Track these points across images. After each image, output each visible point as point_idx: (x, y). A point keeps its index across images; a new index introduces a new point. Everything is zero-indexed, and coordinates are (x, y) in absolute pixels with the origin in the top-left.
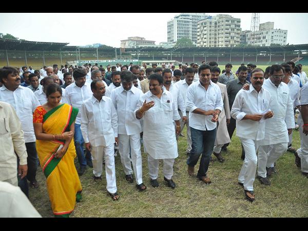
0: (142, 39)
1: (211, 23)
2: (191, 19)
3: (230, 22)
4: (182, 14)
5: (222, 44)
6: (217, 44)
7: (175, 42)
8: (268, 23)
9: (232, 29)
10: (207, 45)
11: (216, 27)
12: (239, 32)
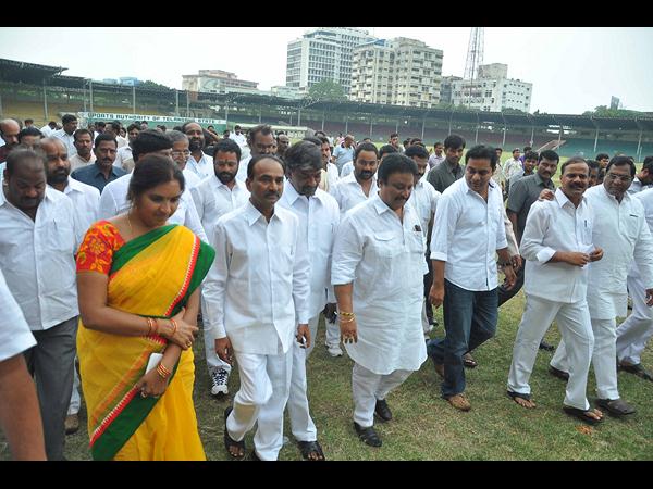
0: (229, 75)
1: (382, 54)
2: (338, 42)
3: (422, 56)
4: (320, 29)
5: (403, 100)
6: (393, 99)
7: (303, 89)
8: (496, 66)
9: (427, 71)
10: (372, 99)
11: (392, 63)
12: (439, 77)
